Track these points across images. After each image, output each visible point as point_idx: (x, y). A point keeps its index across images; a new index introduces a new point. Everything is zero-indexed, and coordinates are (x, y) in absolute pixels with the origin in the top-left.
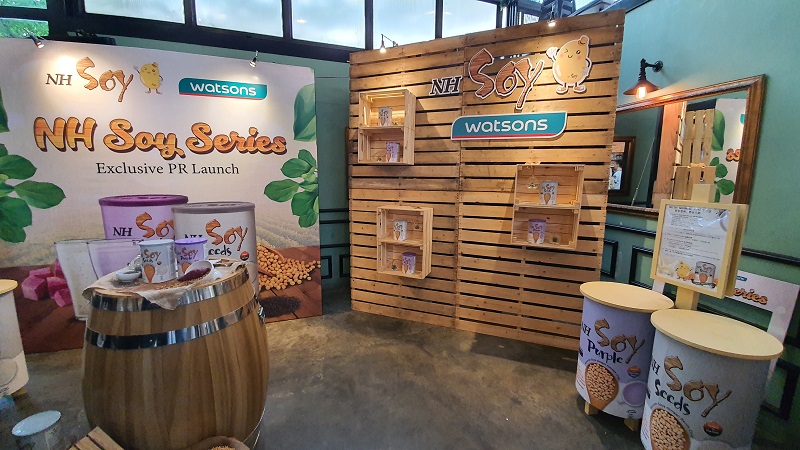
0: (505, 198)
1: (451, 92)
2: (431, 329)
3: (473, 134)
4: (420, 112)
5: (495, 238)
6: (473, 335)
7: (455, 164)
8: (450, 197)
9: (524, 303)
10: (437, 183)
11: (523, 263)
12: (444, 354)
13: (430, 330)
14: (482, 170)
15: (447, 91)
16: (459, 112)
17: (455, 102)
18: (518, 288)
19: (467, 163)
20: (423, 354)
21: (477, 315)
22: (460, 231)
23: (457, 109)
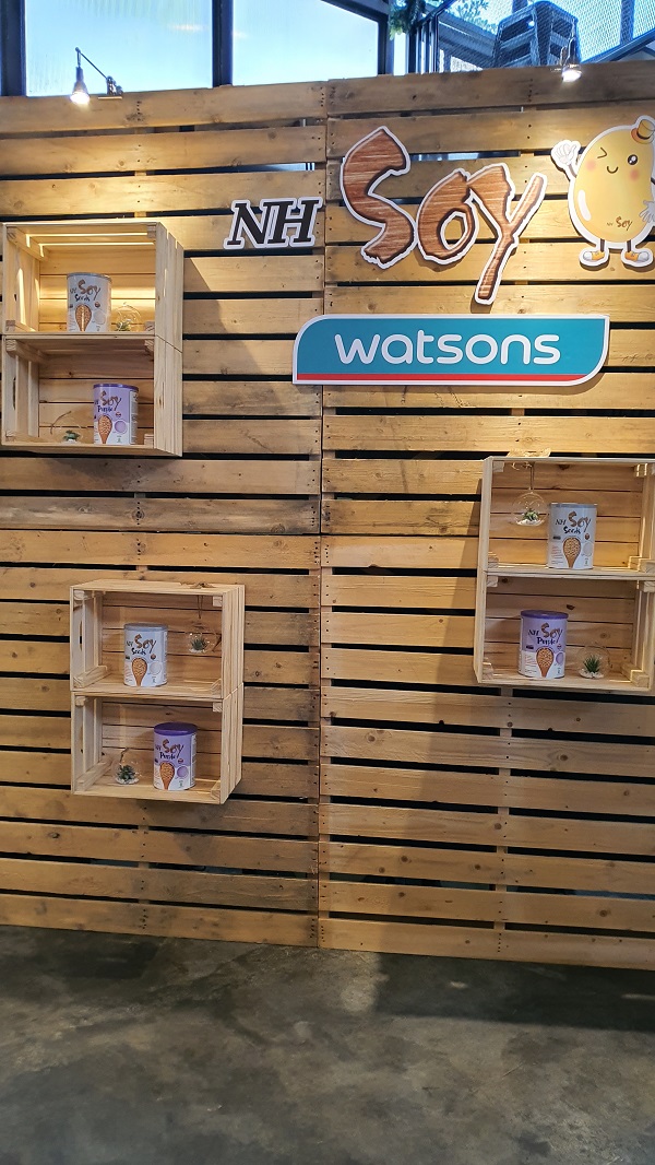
0: (450, 554)
1: (289, 240)
2: (249, 957)
3: (357, 370)
4: (195, 296)
5: (426, 669)
6: (371, 962)
7: (305, 457)
8: (294, 553)
9: (512, 850)
10: (255, 512)
11: (506, 736)
12: (301, 1030)
13: (241, 960)
14: (384, 475)
15: (278, 238)
16: (315, 301)
17: (302, 273)
18: (493, 810)
19: (341, 454)
20: (235, 1042)
21: (379, 899)
22: (326, 651)
23: (308, 295)
